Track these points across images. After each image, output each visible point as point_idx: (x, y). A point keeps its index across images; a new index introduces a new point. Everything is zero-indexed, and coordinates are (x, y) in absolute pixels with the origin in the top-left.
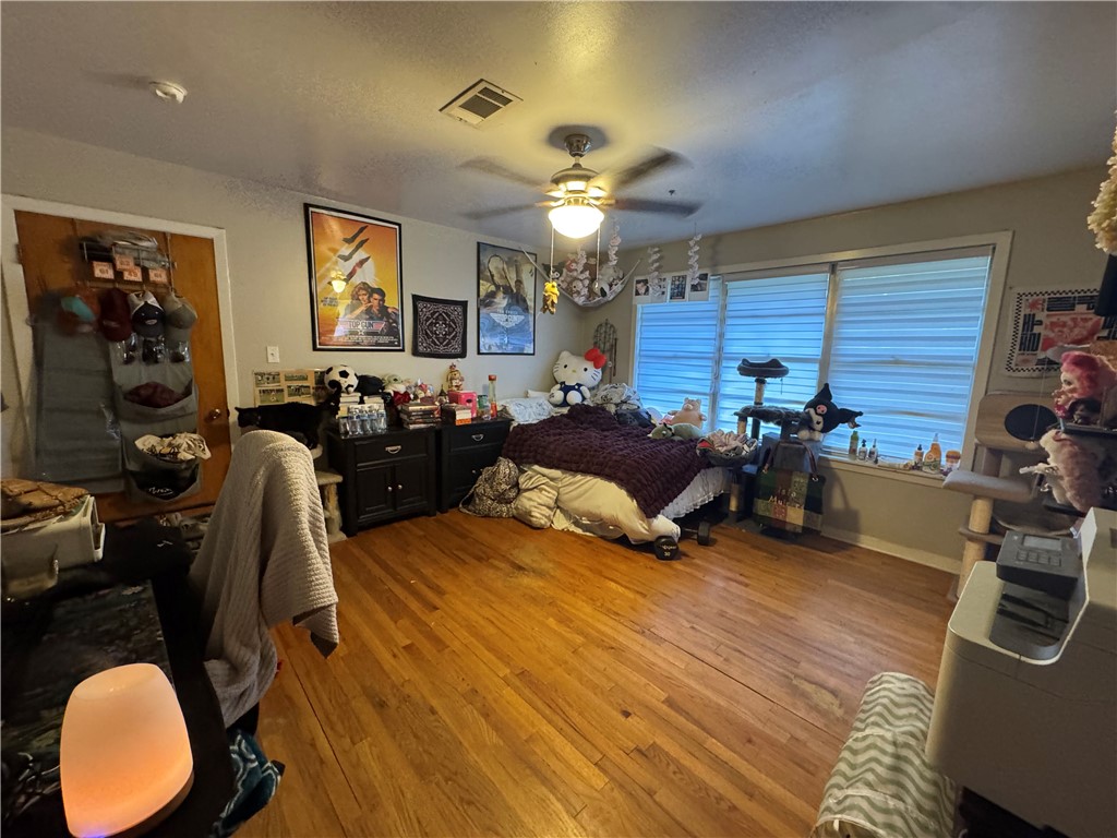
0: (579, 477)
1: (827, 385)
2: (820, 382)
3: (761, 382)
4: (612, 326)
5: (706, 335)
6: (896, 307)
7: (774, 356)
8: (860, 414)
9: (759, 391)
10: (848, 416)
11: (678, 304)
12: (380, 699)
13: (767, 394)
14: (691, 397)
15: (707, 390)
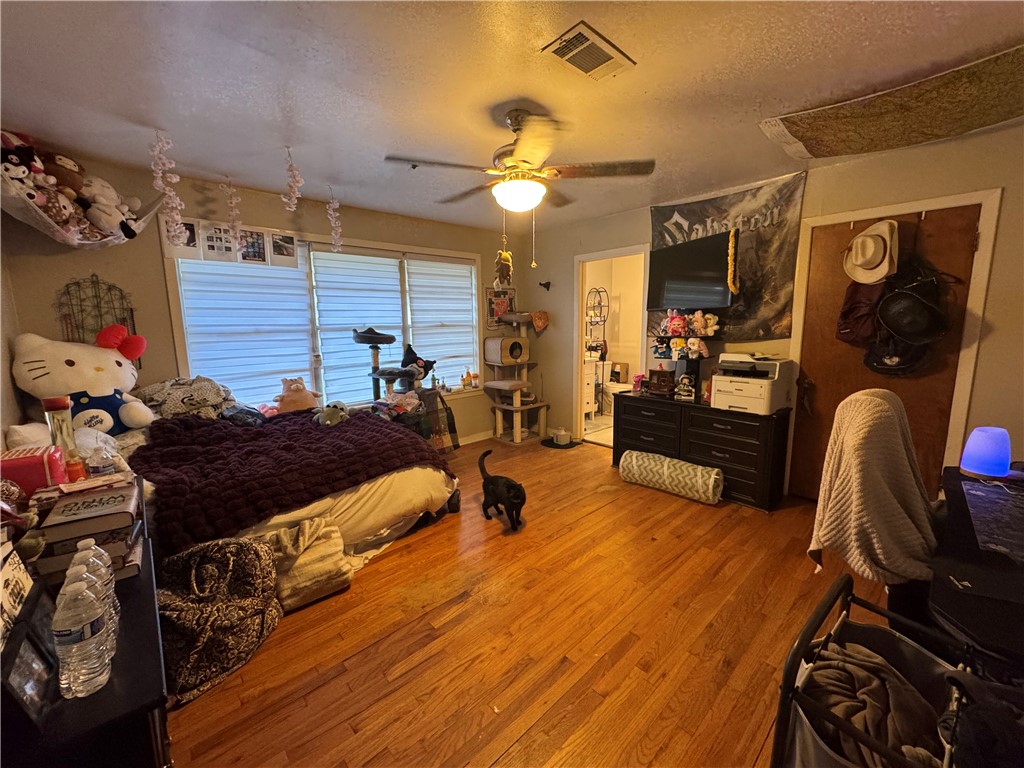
0: (365, 488)
1: (410, 345)
2: (404, 344)
3: (375, 348)
4: (111, 288)
5: (295, 306)
6: (434, 290)
7: (368, 326)
8: (435, 362)
9: (376, 357)
10: (428, 366)
11: (254, 268)
12: (723, 666)
13: (381, 359)
14: (289, 377)
15: (307, 366)
